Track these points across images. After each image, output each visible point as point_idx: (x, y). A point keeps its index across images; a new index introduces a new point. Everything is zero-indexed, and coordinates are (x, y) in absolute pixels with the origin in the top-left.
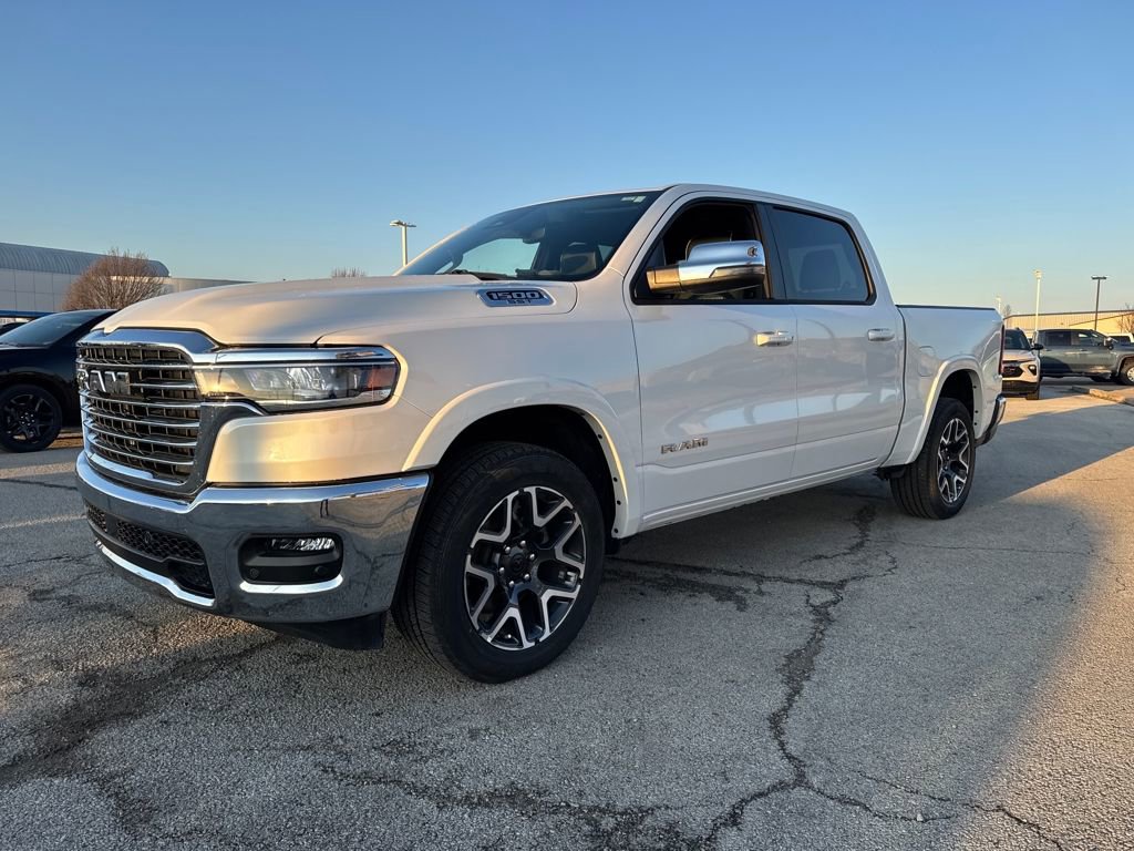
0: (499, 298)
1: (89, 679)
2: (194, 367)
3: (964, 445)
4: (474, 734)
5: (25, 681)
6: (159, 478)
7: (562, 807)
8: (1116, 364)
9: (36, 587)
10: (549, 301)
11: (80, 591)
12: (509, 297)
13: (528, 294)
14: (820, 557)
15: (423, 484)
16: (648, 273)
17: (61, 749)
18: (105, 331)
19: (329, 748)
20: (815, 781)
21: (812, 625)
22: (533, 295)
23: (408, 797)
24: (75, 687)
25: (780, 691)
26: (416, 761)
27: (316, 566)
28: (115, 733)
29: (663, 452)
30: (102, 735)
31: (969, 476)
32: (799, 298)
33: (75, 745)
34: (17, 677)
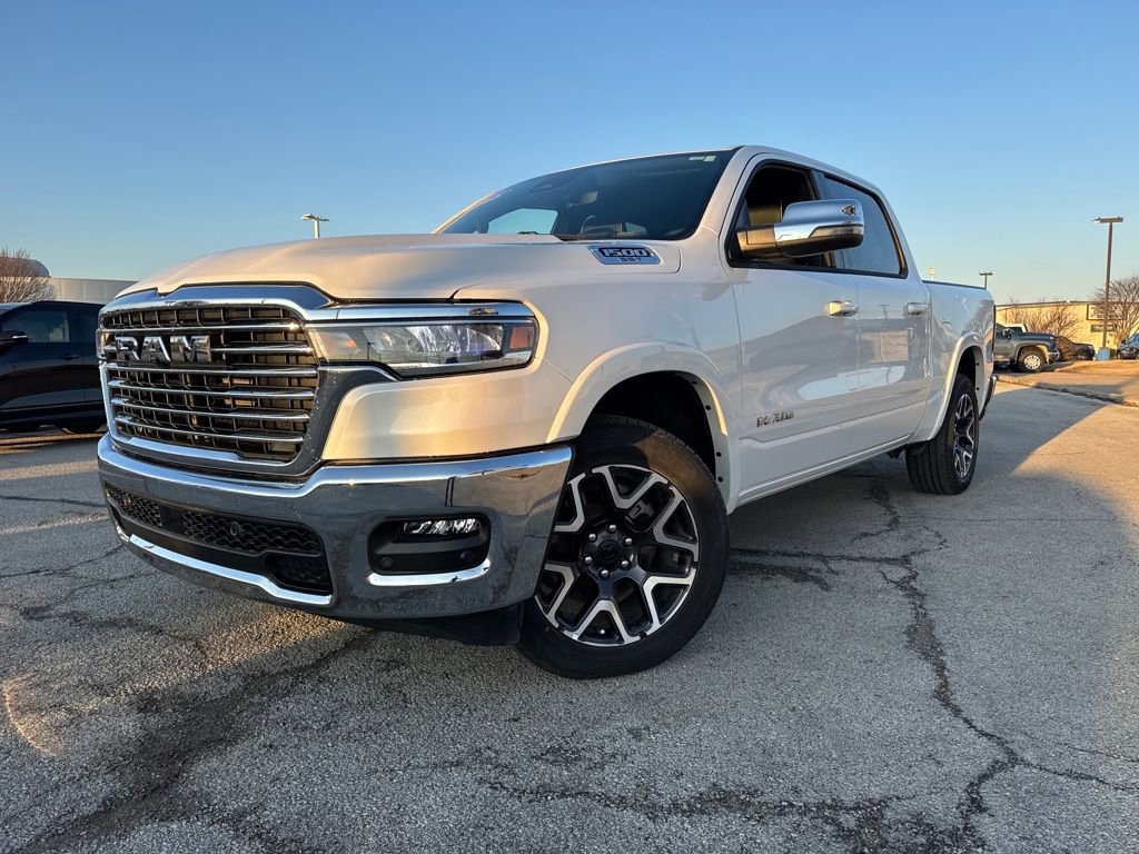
0: (611, 255)
1: (147, 704)
2: (307, 326)
3: (970, 420)
4: (636, 734)
5: (69, 711)
6: (248, 459)
7: (784, 807)
8: (1013, 353)
9: (26, 604)
10: (656, 260)
11: (81, 605)
12: (619, 254)
13: (637, 252)
14: (865, 535)
15: (566, 457)
16: (739, 235)
17: (158, 787)
18: (160, 291)
19: (482, 762)
20: (1029, 756)
21: (907, 600)
22: (641, 253)
23: (608, 810)
24: (135, 715)
25: (926, 668)
26: (591, 768)
27: (461, 551)
28: (214, 763)
29: (759, 425)
30: (200, 767)
31: (975, 452)
32: (855, 268)
33: (173, 781)
34: (58, 706)
